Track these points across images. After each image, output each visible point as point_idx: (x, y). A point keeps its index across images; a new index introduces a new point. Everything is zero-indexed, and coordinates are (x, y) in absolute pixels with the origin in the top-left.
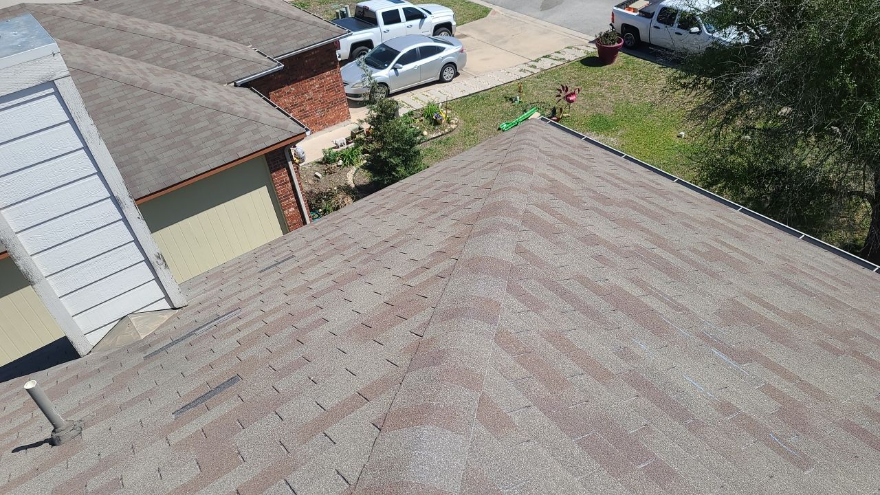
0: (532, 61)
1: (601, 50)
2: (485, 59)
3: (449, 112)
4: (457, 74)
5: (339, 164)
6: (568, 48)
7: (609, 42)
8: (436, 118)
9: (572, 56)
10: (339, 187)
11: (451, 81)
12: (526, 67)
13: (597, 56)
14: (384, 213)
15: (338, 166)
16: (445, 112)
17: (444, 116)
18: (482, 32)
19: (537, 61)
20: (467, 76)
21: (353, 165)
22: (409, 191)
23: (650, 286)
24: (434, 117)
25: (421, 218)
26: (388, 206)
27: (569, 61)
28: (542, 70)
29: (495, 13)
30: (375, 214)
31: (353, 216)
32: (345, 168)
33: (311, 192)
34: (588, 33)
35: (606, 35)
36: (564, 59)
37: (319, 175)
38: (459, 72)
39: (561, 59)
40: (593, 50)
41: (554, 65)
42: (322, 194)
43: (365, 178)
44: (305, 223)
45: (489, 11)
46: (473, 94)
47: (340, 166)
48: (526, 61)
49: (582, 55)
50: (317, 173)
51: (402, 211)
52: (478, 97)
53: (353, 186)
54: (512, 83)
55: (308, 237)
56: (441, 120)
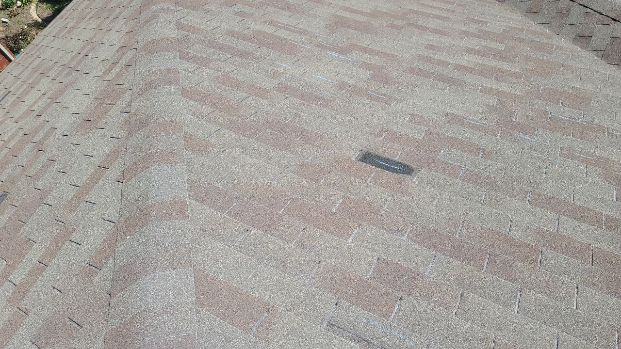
5: (18, 5)
10: (28, 25)
14: (69, 32)
15: (18, 7)
21: (31, 2)
22: (81, 7)
25: (99, 26)
26: (69, 26)
30: (61, 35)
31: (44, 43)
32: (26, 7)
33: (7, 37)
37: (6, 20)
42: (16, 36)
43: (47, 10)
44: (10, 61)
47: (20, 6)
50: (3, 19)
51: (82, 26)
53: (40, 20)
55: (16, 72)
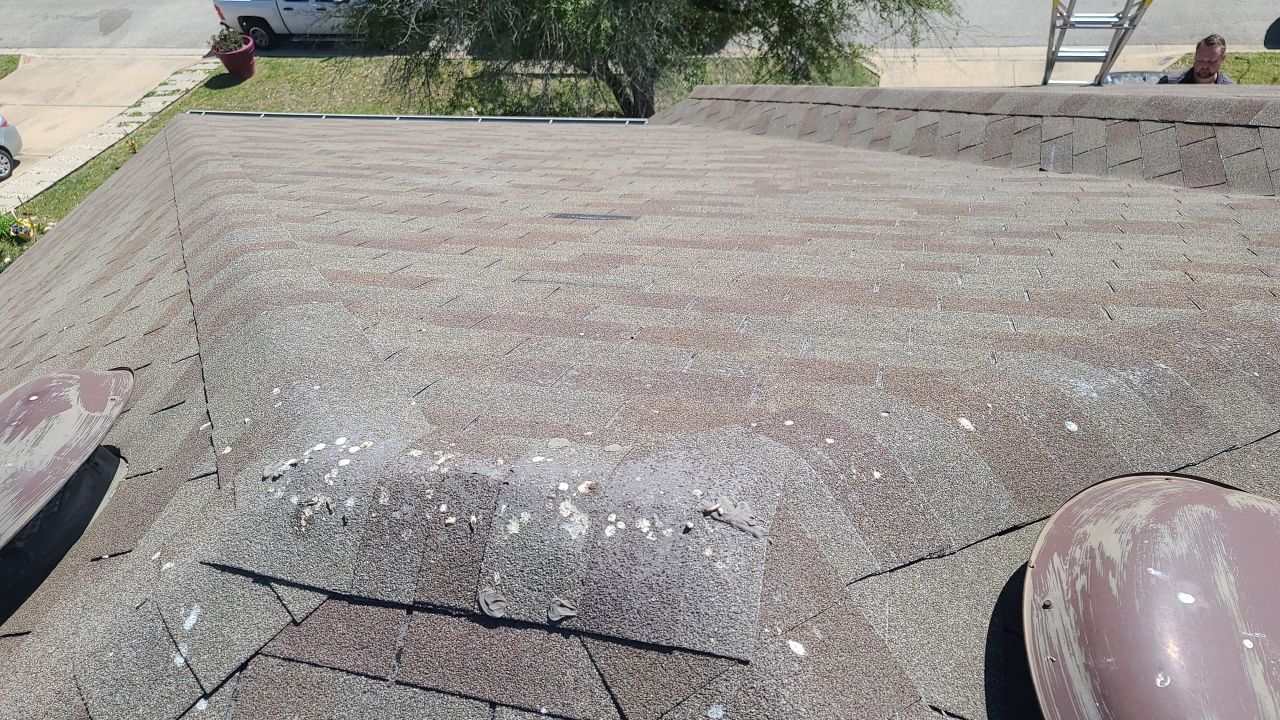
0: (130, 107)
1: (227, 60)
2: (50, 128)
3: (33, 218)
4: (15, 164)
6: (175, 73)
7: (232, 46)
8: (16, 233)
9: (185, 82)
11: (10, 175)
12: (125, 119)
13: (227, 71)
16: (26, 220)
17: (29, 226)
18: (22, 92)
19: (138, 104)
20: (34, 160)
24: (12, 234)
27: (187, 91)
28: (154, 114)
29: (28, 60)
34: (194, 45)
35: (224, 38)
36: (178, 90)
38: (16, 158)
39: (173, 92)
40: (216, 65)
41: (168, 103)
45: (18, 60)
46: (60, 180)
48: (121, 110)
49: (202, 77)
52: (71, 182)
54: (117, 146)
56: (27, 233)
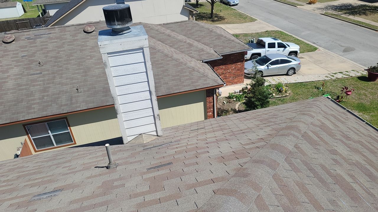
0: (333, 73)
1: (370, 74)
2: (309, 69)
3: (287, 88)
4: (295, 73)
5: (234, 100)
6: (353, 70)
7: (375, 71)
8: (281, 89)
9: (353, 74)
10: (231, 109)
11: (291, 75)
12: (329, 76)
13: (367, 77)
14: (244, 120)
15: (233, 100)
16: (285, 87)
17: (284, 89)
18: (311, 57)
19: (335, 74)
20: (299, 75)
21: (240, 101)
22: (257, 114)
23: (358, 180)
24: (280, 89)
25: (259, 125)
26: (247, 118)
27: (352, 77)
28: (337, 78)
29: (320, 50)
30: (241, 120)
31: (232, 119)
32: (236, 102)
33: (220, 109)
34: (365, 65)
35: (374, 68)
36: (349, 75)
37: (225, 102)
38: (296, 72)
39: (348, 75)
40: (366, 73)
41: (343, 77)
42: (224, 110)
43: (243, 107)
44: (214, 117)
45: (317, 49)
46: (300, 82)
47: (234, 101)
48: (330, 73)
49: (359, 75)
50: (224, 102)
51: (251, 121)
52: (302, 84)
53: (237, 110)
54: (320, 81)
55: (212, 123)
56: (283, 91)
